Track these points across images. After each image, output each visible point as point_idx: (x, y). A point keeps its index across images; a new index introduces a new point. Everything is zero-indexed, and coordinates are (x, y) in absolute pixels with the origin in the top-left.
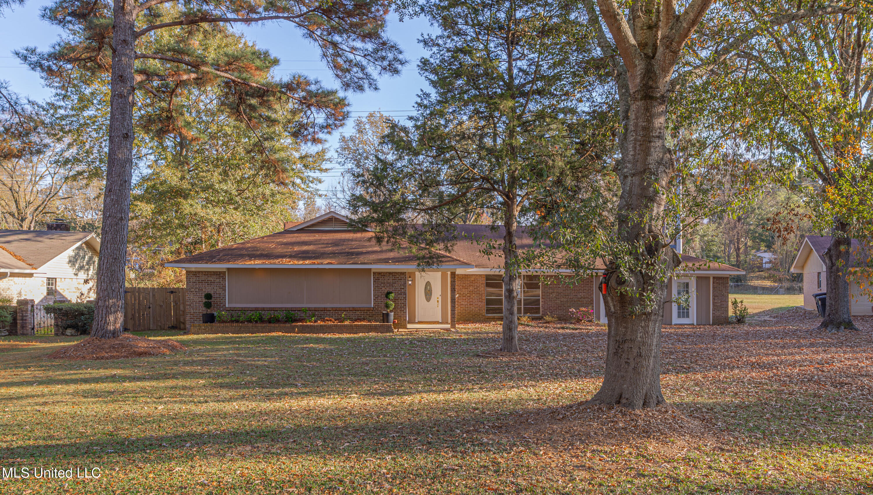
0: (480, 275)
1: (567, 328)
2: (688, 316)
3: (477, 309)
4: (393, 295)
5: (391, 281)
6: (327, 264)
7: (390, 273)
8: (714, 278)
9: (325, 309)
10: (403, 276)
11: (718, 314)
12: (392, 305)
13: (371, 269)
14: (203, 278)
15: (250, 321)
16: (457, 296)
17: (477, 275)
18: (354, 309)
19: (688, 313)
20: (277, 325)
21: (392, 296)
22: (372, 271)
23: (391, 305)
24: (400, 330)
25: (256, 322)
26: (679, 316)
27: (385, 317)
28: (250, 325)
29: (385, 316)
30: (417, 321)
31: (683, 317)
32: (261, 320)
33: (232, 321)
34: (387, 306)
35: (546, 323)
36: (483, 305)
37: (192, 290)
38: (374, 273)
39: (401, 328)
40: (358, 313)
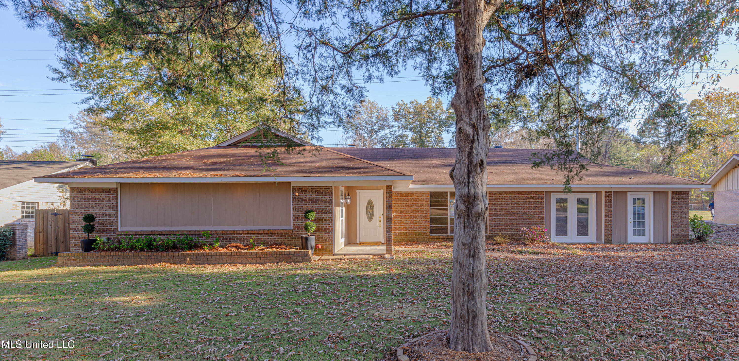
0: (424, 193)
1: (525, 252)
2: (644, 234)
3: (421, 229)
4: (313, 214)
5: (314, 197)
6: (233, 176)
7: (312, 188)
8: (673, 193)
9: (234, 233)
10: (328, 191)
11: (677, 231)
12: (313, 228)
13: (289, 183)
14: (90, 196)
15: (133, 248)
16: (393, 215)
17: (421, 193)
18: (270, 232)
19: (644, 230)
20: (165, 254)
21: (312, 216)
22: (292, 185)
23: (311, 226)
24: (325, 257)
25: (142, 250)
26: (634, 234)
27: (305, 243)
28: (132, 254)
29: (304, 240)
30: (358, 242)
31: (639, 235)
32: (150, 247)
33: (109, 250)
34: (306, 228)
35: (497, 244)
36: (427, 224)
37: (77, 210)
38: (294, 188)
39: (326, 254)
40: (274, 236)
